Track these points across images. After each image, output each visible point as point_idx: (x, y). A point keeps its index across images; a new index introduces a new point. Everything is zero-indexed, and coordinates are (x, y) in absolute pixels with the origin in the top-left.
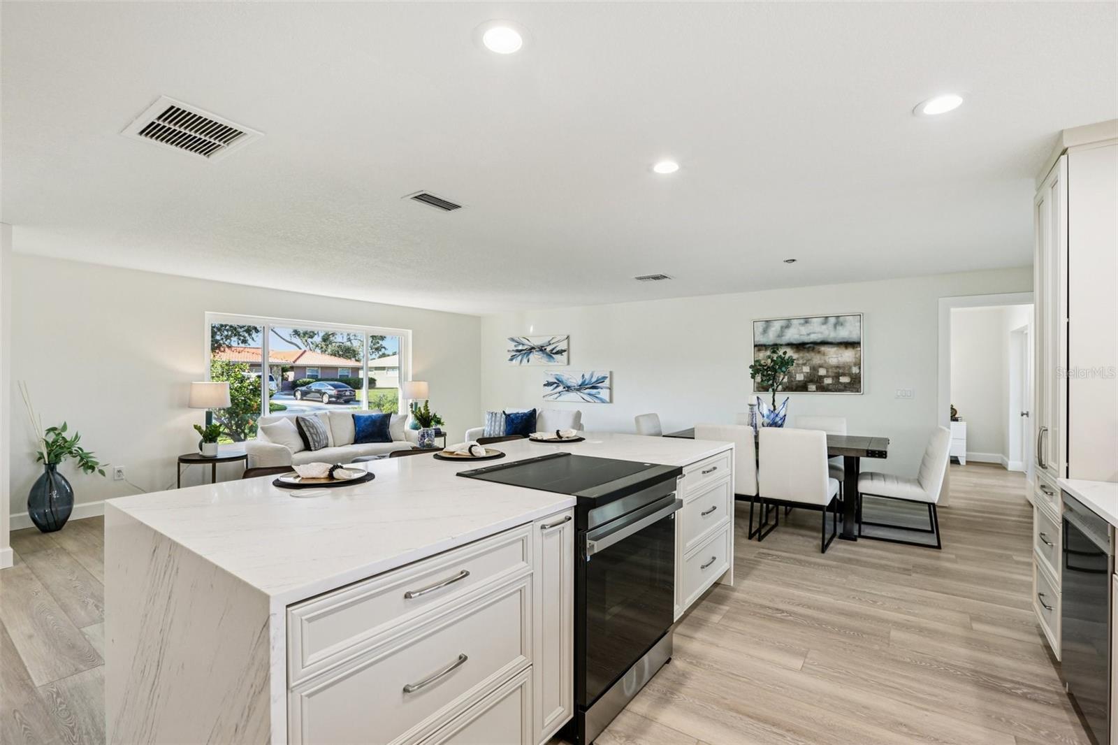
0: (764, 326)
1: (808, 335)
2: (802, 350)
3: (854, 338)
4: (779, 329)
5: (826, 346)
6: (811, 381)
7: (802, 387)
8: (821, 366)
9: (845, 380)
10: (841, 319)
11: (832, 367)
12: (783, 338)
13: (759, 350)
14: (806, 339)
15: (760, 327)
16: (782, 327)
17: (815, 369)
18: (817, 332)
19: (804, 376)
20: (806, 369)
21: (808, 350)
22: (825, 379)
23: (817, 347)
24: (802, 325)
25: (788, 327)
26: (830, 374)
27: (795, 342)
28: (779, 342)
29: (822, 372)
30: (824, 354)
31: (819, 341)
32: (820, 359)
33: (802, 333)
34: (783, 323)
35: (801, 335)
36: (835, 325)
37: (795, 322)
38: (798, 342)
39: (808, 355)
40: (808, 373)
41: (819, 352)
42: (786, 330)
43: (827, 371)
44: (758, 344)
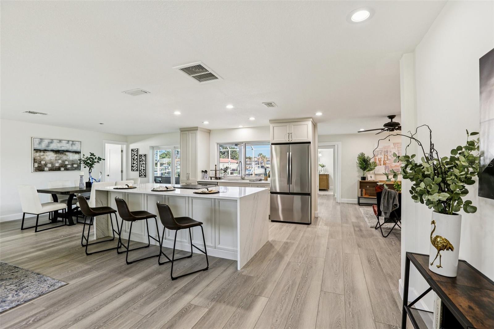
0: (40, 141)
1: (61, 147)
2: (58, 153)
3: (79, 150)
4: (47, 143)
5: (68, 152)
6: (62, 166)
7: (58, 169)
8: (66, 160)
9: (75, 166)
10: (74, 142)
11: (70, 161)
12: (49, 147)
13: (37, 152)
14: (60, 149)
15: (37, 141)
16: (49, 143)
17: (64, 161)
18: (64, 146)
19: (59, 164)
20: (60, 161)
21: (61, 153)
22: (68, 165)
23: (65, 153)
24: (59, 143)
25: (51, 143)
26: (70, 163)
27: (55, 150)
28: (47, 149)
29: (67, 163)
30: (67, 156)
31: (65, 150)
32: (66, 158)
33: (58, 146)
34: (50, 141)
35: (58, 147)
36: (72, 144)
37: (55, 141)
38: (57, 150)
39: (61, 156)
40: (60, 163)
41: (65, 155)
42: (51, 144)
43: (69, 163)
44: (36, 149)
